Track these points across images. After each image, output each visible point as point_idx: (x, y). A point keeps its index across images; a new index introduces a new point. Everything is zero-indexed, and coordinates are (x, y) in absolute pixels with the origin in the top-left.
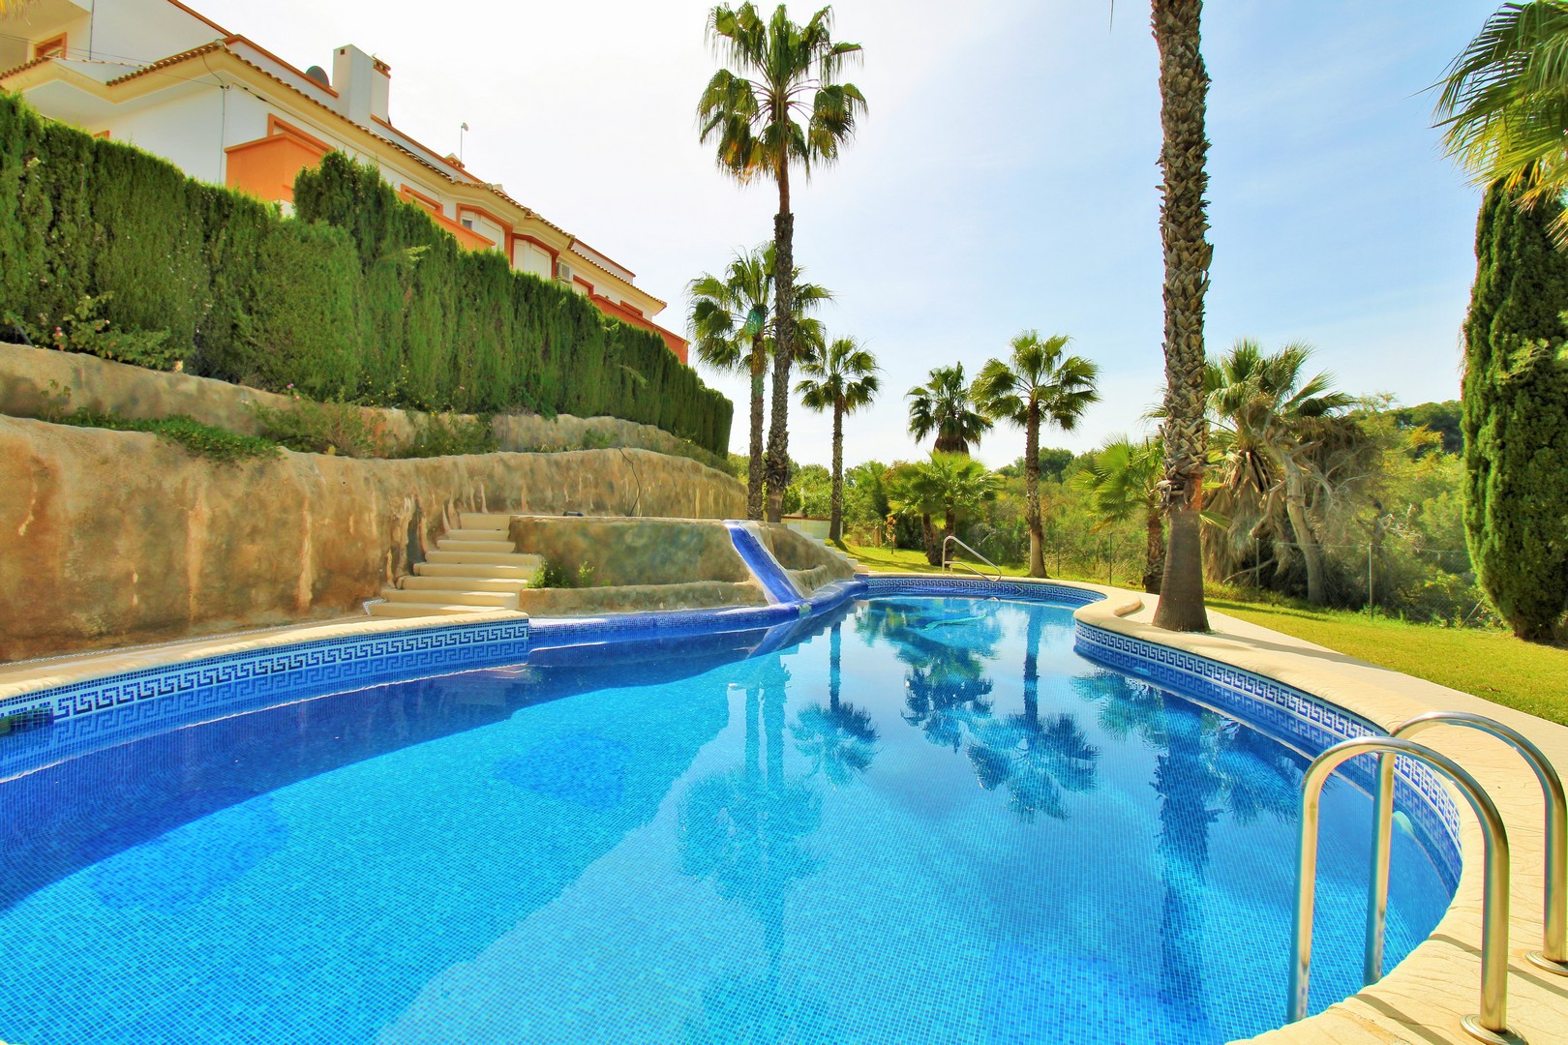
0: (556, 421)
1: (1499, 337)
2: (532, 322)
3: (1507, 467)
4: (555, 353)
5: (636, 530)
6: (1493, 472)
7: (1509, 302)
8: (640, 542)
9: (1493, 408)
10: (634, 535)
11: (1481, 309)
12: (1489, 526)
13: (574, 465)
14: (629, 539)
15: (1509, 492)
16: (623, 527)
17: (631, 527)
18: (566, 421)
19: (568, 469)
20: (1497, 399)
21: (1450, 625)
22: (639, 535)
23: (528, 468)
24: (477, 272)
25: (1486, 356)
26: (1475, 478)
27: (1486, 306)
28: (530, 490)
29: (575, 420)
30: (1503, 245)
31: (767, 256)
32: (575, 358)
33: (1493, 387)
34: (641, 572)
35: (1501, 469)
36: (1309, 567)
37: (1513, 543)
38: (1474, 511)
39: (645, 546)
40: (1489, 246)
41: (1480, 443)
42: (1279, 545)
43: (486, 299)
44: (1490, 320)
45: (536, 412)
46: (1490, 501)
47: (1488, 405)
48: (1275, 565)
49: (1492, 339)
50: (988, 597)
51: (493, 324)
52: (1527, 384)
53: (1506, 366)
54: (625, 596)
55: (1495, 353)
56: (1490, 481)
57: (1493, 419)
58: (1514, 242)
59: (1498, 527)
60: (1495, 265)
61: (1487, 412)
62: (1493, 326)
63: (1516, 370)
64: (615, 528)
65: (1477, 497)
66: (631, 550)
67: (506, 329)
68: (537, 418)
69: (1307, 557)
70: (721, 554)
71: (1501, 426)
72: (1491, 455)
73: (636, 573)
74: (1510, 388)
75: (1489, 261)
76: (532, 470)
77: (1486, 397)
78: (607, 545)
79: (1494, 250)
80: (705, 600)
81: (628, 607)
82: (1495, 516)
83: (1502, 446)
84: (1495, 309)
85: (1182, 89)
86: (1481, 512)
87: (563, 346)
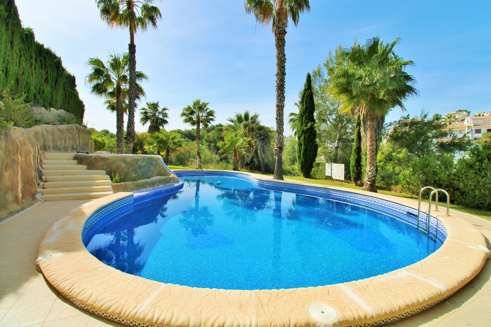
0: (50, 111)
1: (305, 120)
2: (42, 66)
3: (305, 145)
4: (50, 80)
5: (142, 160)
6: (303, 146)
7: (307, 114)
8: (143, 164)
9: (303, 134)
10: (141, 162)
11: (302, 114)
12: (302, 157)
13: (65, 131)
14: (140, 163)
15: (305, 150)
16: (138, 159)
17: (141, 159)
18: (53, 111)
19: (63, 132)
20: (304, 132)
21: (291, 176)
22: (143, 162)
23: (52, 132)
24: (25, 39)
25: (302, 124)
26: (299, 147)
27: (303, 114)
28: (53, 142)
29: (55, 110)
30: (306, 103)
31: (125, 57)
32: (57, 84)
33: (303, 130)
34: (143, 175)
35: (304, 146)
36: (262, 164)
37: (306, 160)
38: (299, 154)
39: (144, 165)
40: (303, 102)
41: (301, 141)
42: (255, 160)
43: (28, 52)
44: (303, 117)
45: (43, 106)
46: (302, 152)
47: (302, 133)
48: (254, 164)
49: (303, 121)
50: (203, 175)
51: (29, 65)
52: (308, 130)
53: (306, 126)
54: (147, 183)
55: (304, 124)
56: (302, 148)
57: (303, 136)
58: (308, 102)
59: (303, 157)
60: (305, 106)
61: (302, 135)
62: (304, 118)
63: (307, 127)
64: (136, 159)
65: (300, 151)
66: (140, 167)
67: (33, 67)
68: (43, 108)
69: (261, 163)
70: (160, 167)
71: (305, 138)
72: (303, 143)
73: (141, 175)
74: (306, 130)
75: (303, 105)
76: (53, 133)
77: (302, 132)
78: (132, 166)
79: (305, 103)
80: (164, 182)
81: (148, 187)
82: (303, 155)
83: (304, 142)
84: (304, 115)
85: (282, 60)
86: (300, 154)
87: (53, 79)
